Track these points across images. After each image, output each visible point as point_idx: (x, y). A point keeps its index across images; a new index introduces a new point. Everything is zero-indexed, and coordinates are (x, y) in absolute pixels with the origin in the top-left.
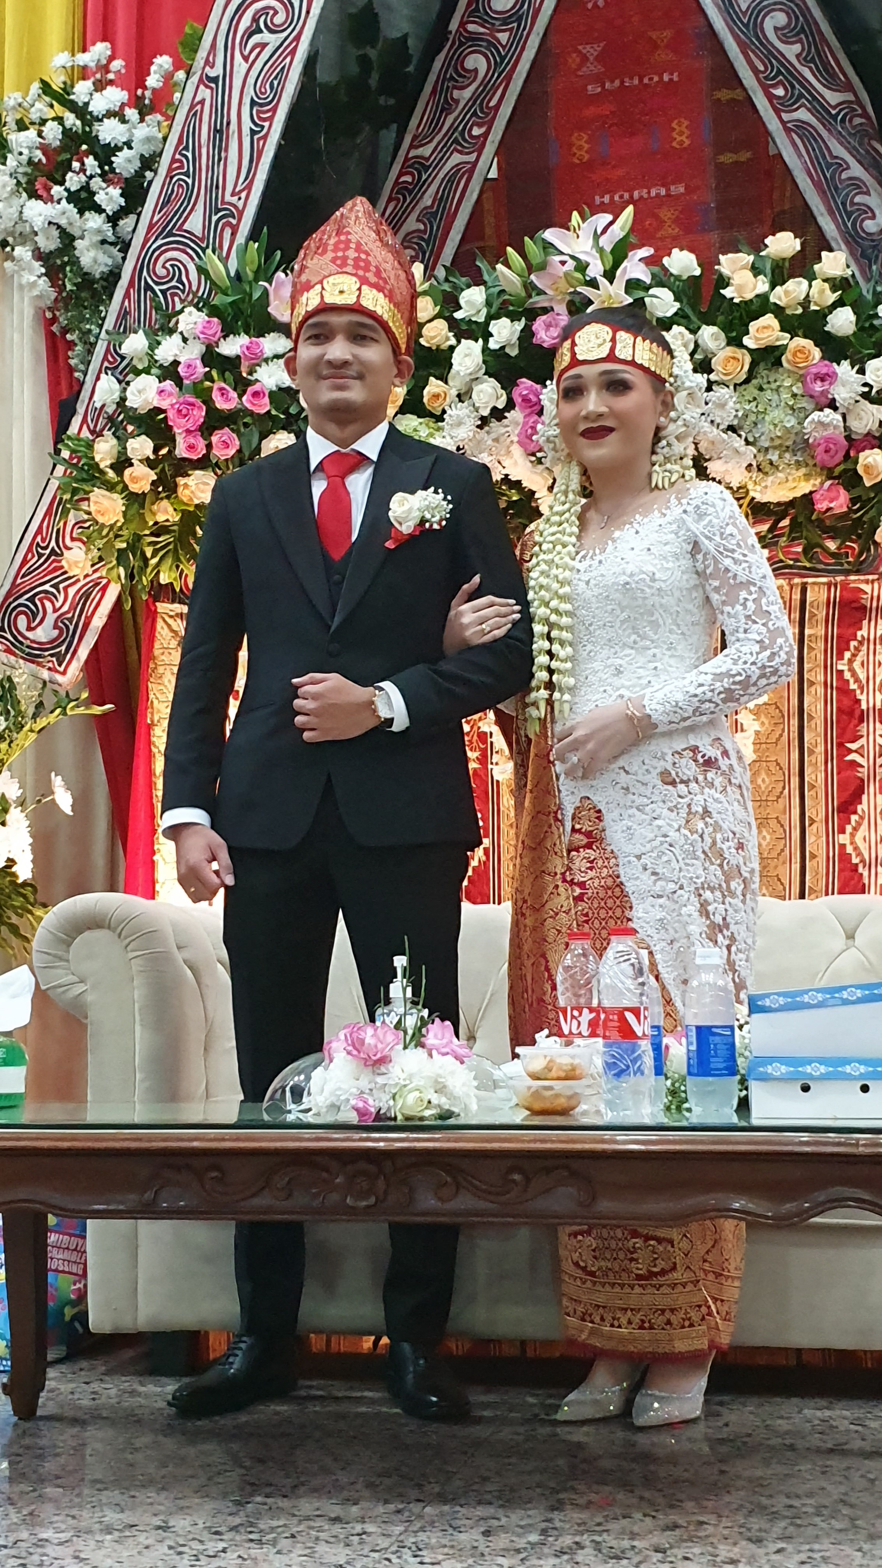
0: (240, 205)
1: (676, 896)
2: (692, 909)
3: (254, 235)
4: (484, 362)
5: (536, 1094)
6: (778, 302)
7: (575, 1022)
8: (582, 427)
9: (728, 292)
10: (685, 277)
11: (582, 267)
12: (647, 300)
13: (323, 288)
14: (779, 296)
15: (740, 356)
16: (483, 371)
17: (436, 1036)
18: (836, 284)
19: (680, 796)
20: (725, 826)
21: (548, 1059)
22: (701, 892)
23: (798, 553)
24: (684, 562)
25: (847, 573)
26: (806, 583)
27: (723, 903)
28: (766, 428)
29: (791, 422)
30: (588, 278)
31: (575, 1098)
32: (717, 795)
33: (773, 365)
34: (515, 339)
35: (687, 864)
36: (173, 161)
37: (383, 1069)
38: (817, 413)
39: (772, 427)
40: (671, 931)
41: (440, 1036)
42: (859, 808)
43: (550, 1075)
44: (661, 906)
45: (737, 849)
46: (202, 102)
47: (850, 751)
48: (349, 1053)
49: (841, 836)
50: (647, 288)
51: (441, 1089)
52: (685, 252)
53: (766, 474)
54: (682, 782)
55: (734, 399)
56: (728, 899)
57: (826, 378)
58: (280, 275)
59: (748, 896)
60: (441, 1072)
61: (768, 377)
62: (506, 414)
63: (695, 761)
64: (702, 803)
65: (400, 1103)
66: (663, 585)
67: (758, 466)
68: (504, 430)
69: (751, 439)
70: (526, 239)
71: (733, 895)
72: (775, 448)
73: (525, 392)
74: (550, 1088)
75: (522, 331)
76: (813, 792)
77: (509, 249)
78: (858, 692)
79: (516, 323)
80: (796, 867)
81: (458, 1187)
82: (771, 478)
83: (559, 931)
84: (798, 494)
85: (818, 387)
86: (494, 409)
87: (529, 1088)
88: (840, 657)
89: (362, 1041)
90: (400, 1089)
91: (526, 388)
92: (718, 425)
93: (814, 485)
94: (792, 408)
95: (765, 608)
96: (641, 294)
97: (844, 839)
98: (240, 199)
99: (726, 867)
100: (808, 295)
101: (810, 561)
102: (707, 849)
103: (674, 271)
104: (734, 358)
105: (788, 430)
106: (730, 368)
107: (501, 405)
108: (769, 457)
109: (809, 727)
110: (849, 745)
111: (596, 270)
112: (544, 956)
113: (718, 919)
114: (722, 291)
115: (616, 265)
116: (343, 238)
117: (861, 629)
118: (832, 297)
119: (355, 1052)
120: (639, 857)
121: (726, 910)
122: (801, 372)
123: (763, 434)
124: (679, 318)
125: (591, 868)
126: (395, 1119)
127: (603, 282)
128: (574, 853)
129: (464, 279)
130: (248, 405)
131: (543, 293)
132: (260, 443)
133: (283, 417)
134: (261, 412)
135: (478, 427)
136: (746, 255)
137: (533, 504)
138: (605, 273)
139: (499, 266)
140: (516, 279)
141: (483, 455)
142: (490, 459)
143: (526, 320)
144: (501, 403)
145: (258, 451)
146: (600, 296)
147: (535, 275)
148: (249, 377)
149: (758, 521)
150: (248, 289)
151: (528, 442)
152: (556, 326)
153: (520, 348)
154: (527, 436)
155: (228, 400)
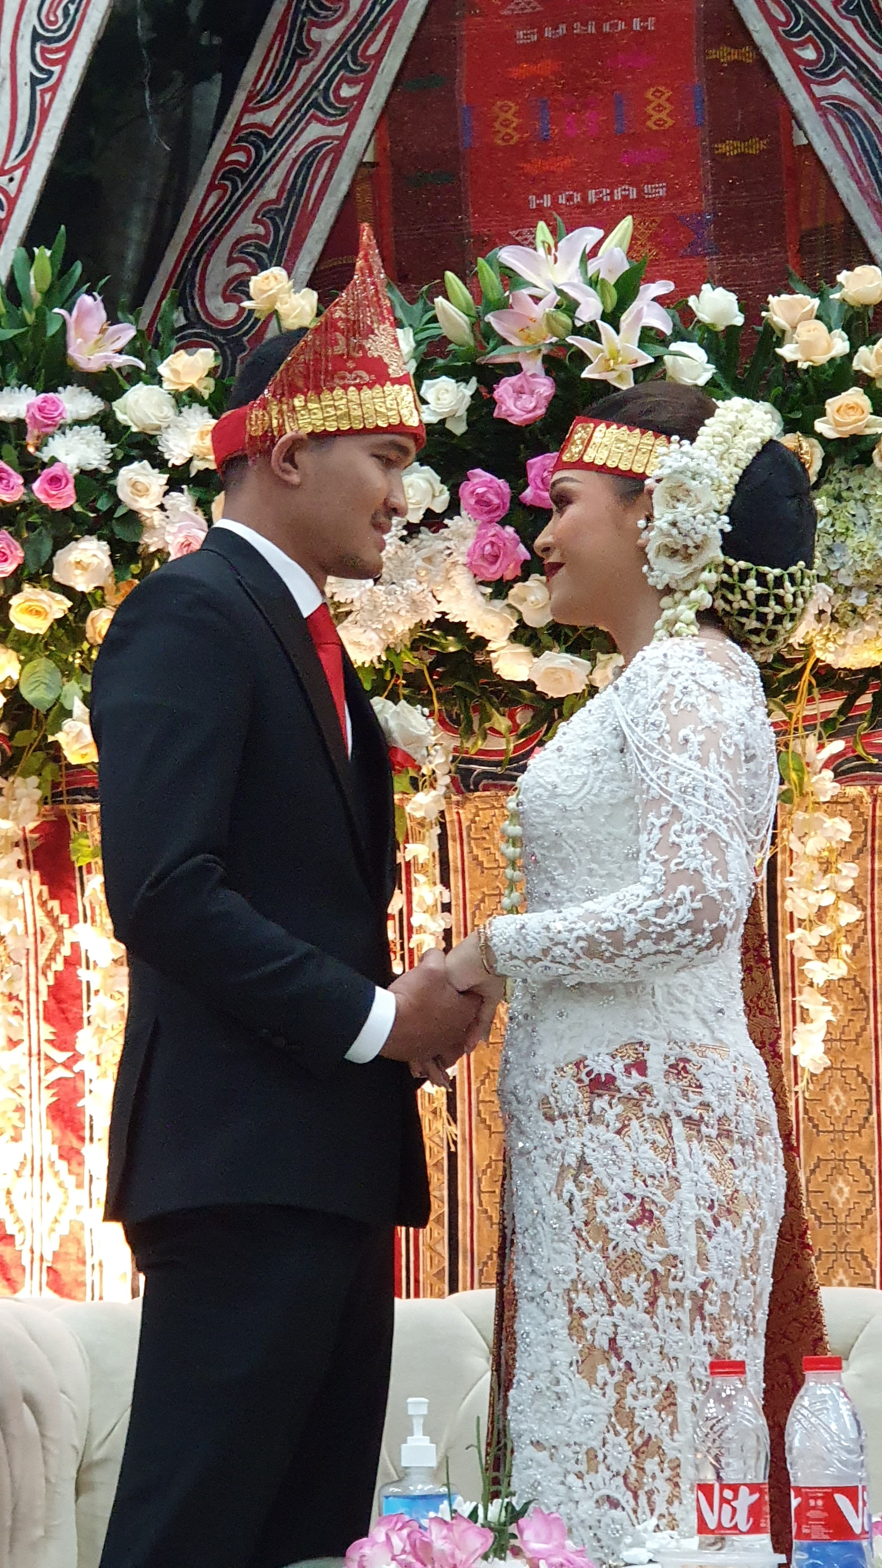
0: (12, 188)
6: (866, 370)
10: (721, 328)
11: (569, 306)
12: (666, 358)
14: (865, 360)
15: (809, 445)
28: (849, 557)
30: (579, 324)
33: (854, 462)
34: (461, 410)
39: (857, 556)
50: (667, 342)
52: (721, 290)
53: (847, 625)
58: (84, 299)
61: (847, 480)
62: (446, 521)
67: (832, 615)
68: (442, 546)
70: (476, 260)
72: (861, 587)
73: (480, 490)
75: (472, 396)
77: (449, 275)
79: (462, 385)
82: (851, 633)
86: (429, 512)
91: (481, 485)
96: (659, 350)
98: (12, 180)
103: (705, 318)
107: (439, 507)
108: (852, 600)
111: (591, 310)
114: (778, 350)
115: (622, 304)
127: (605, 328)
130: (42, 497)
131: (505, 342)
132: (54, 554)
133: (92, 515)
134: (59, 507)
135: (402, 539)
136: (808, 297)
137: (480, 658)
138: (604, 317)
139: (440, 300)
140: (463, 320)
141: (409, 582)
142: (420, 588)
143: (478, 381)
144: (440, 505)
145: (49, 567)
146: (602, 351)
147: (494, 316)
148: (38, 454)
149: (824, 696)
150: (30, 318)
151: (485, 564)
152: (532, 393)
153: (468, 424)
154: (483, 557)
155: (9, 487)
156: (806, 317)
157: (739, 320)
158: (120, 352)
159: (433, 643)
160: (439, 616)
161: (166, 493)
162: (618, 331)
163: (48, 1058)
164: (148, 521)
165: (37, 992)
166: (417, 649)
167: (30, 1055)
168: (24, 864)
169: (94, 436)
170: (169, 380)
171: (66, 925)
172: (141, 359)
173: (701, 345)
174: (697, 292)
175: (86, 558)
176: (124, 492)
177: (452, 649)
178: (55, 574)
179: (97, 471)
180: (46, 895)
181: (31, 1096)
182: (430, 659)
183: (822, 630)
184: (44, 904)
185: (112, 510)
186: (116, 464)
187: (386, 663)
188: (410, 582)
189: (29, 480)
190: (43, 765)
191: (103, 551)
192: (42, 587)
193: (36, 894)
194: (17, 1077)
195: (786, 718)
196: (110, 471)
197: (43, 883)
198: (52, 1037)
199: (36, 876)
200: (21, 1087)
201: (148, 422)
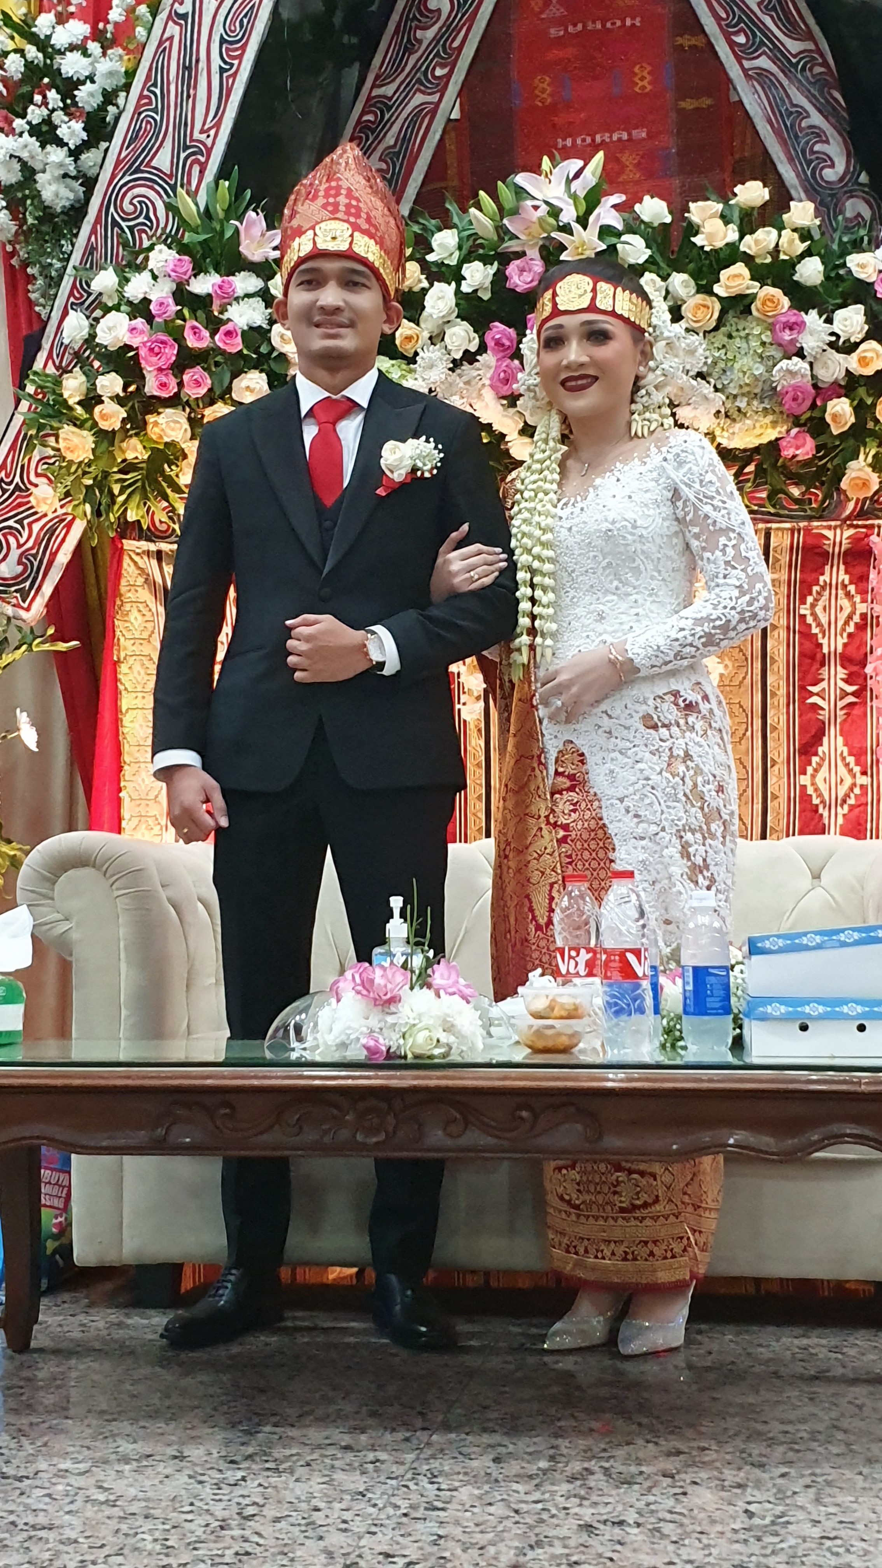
0: (209, 142)
1: (658, 837)
2: (674, 851)
3: (223, 173)
4: (457, 305)
5: (539, 1033)
6: (748, 251)
7: (572, 962)
8: (563, 376)
9: (698, 240)
10: (656, 224)
11: (555, 212)
12: (619, 246)
13: (315, 234)
14: (749, 244)
15: (710, 304)
16: (455, 314)
17: (442, 977)
18: (805, 234)
19: (661, 740)
20: (706, 770)
21: (550, 998)
22: (683, 834)
23: (761, 499)
24: (665, 509)
25: (810, 518)
26: (770, 529)
27: (704, 845)
28: (736, 375)
29: (759, 370)
30: (561, 224)
31: (576, 1037)
32: (698, 739)
33: (742, 313)
34: (487, 283)
35: (668, 807)
36: (141, 97)
37: (393, 1009)
38: (785, 361)
39: (741, 375)
40: (654, 873)
41: (446, 976)
42: (820, 750)
43: (553, 1015)
44: (643, 848)
45: (717, 792)
46: (171, 38)
47: (812, 694)
48: (358, 992)
49: (802, 777)
50: (619, 235)
51: (449, 1028)
52: (656, 199)
53: (734, 420)
54: (664, 726)
55: (704, 346)
56: (709, 841)
57: (796, 326)
58: (251, 214)
59: (728, 838)
60: (448, 1011)
61: (737, 324)
62: (478, 357)
63: (677, 705)
64: (684, 746)
65: (410, 1041)
66: (645, 533)
67: (726, 413)
68: (475, 373)
69: (719, 386)
70: (500, 183)
71: (713, 836)
72: (743, 395)
73: (497, 336)
74: (552, 1027)
75: (494, 275)
76: (775, 734)
77: (482, 193)
78: (820, 636)
79: (489, 266)
80: (758, 807)
81: (467, 1123)
82: (738, 426)
83: (543, 873)
84: (765, 440)
85: (787, 336)
86: (466, 352)
87: (531, 1027)
88: (803, 602)
89: (372, 981)
90: (410, 1028)
91: (498, 333)
92: (688, 371)
93: (780, 432)
94: (761, 357)
95: (744, 554)
96: (614, 240)
97: (805, 780)
98: (208, 136)
99: (706, 810)
100: (777, 245)
101: (774, 506)
102: (688, 792)
103: (646, 218)
104: (704, 306)
105: (756, 378)
106: (700, 315)
107: (473, 348)
108: (737, 404)
109: (772, 670)
110: (810, 688)
111: (569, 215)
112: (528, 897)
113: (699, 861)
114: (693, 239)
115: (589, 212)
116: (333, 184)
117: (823, 574)
118: (801, 247)
119: (365, 992)
120: (621, 800)
121: (706, 852)
122: (770, 320)
123: (732, 381)
124: (650, 264)
125: (574, 811)
126: (405, 1057)
127: (576, 227)
128: (557, 796)
129: (433, 222)
130: (221, 345)
131: (516, 237)
132: (231, 382)
133: (256, 357)
134: (233, 350)
135: (450, 369)
136: (716, 203)
137: (502, 446)
138: (577, 220)
139: (473, 210)
140: (489, 223)
143: (498, 264)
145: (229, 390)
146: (575, 242)
147: (509, 220)
148: (219, 316)
150: (217, 227)
151: (502, 385)
152: (531, 271)
153: (492, 293)
154: (500, 380)
155: (200, 339)
156: (713, 216)
157: (668, 219)
169: (258, 304)
173: (642, 237)
174: (640, 201)
175: (252, 384)
176: (276, 341)
178: (233, 394)
179: (258, 327)
185: (269, 354)
189: (213, 333)
191: (263, 379)
196: (268, 327)
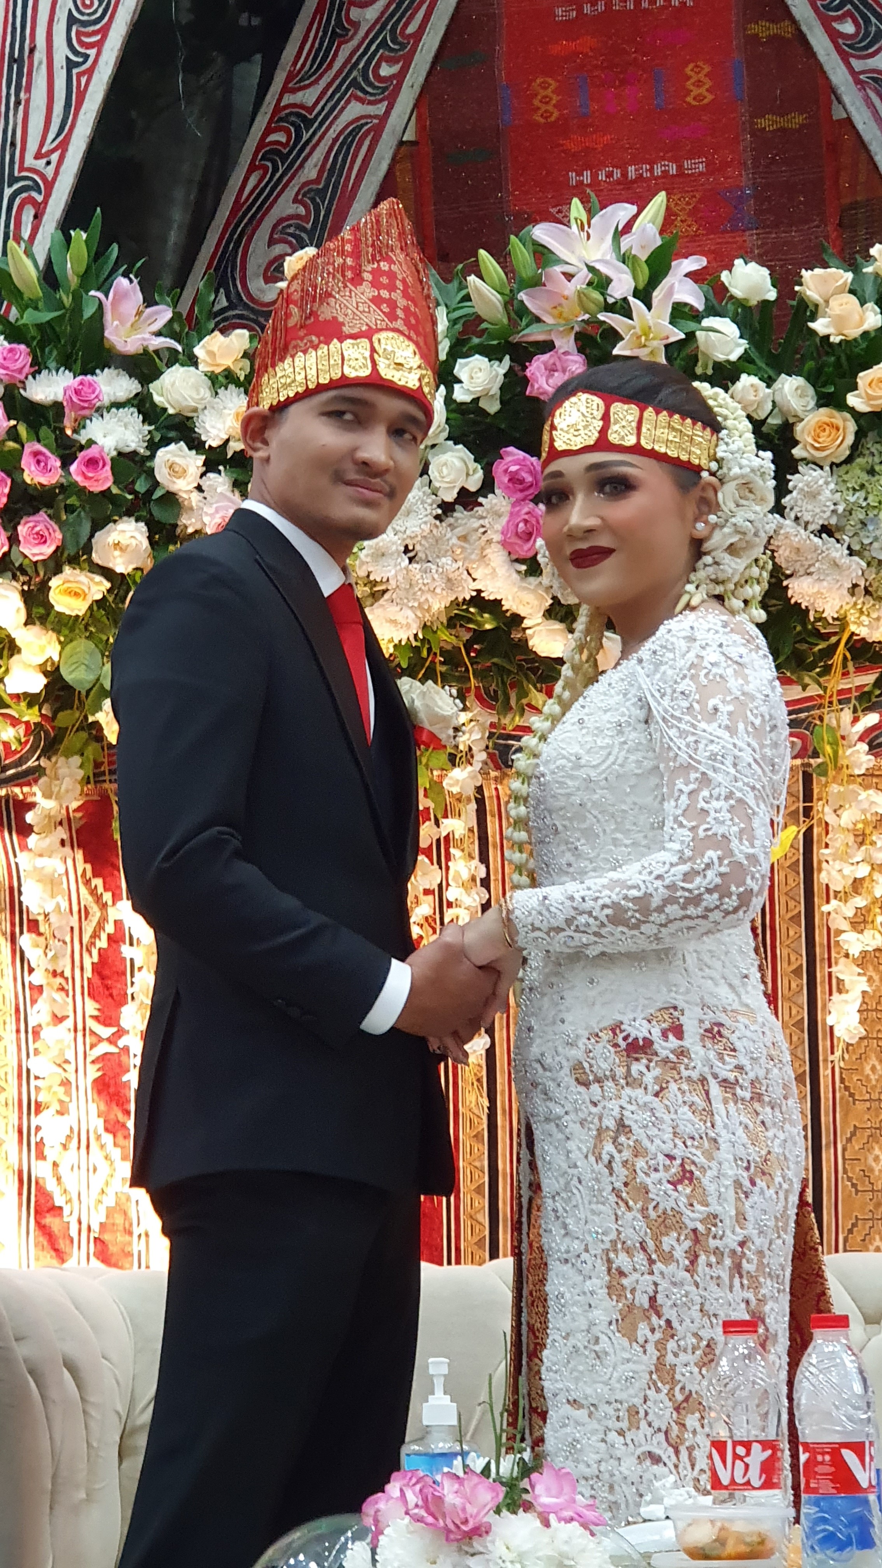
0: (49, 172)
4: (447, 421)
9: (820, 326)
10: (753, 302)
11: (601, 283)
12: (698, 333)
13: (373, 349)
15: (839, 423)
16: (445, 434)
30: (611, 300)
34: (495, 390)
52: (753, 265)
55: (832, 486)
58: (120, 281)
67: (866, 588)
68: (476, 524)
70: (512, 237)
73: (513, 468)
75: (505, 375)
77: (482, 252)
79: (497, 363)
86: (463, 491)
91: (516, 462)
92: (807, 524)
96: (691, 326)
98: (48, 162)
103: (737, 292)
104: (831, 425)
106: (824, 439)
107: (473, 485)
111: (623, 287)
114: (811, 325)
116: (384, 266)
130: (79, 479)
131: (538, 320)
132: (92, 536)
133: (130, 497)
134: (97, 488)
135: (437, 517)
136: (841, 271)
137: (516, 635)
138: (636, 294)
139: (472, 279)
140: (496, 299)
141: (444, 560)
142: (455, 566)
143: (511, 359)
144: (474, 483)
145: (88, 549)
146: (634, 328)
147: (526, 294)
148: (75, 436)
149: (859, 670)
150: (67, 301)
151: (519, 542)
152: (564, 371)
153: (502, 402)
154: (517, 534)
155: (46, 470)
156: (839, 291)
157: (772, 295)
158: (159, 334)
159: (470, 620)
160: (474, 594)
161: (203, 475)
162: (649, 307)
163: (92, 1033)
164: (186, 503)
165: (82, 969)
166: (455, 627)
167: (76, 1030)
168: (68, 843)
169: (132, 417)
170: (204, 361)
171: (110, 903)
172: (179, 342)
173: (733, 321)
174: (730, 267)
175: (124, 540)
176: (161, 474)
177: (488, 627)
178: (94, 555)
179: (135, 453)
180: (89, 874)
181: (76, 1071)
182: (467, 636)
183: (855, 604)
184: (87, 882)
185: (150, 492)
186: (153, 446)
187: (423, 640)
188: (446, 561)
189: (66, 462)
190: (86, 744)
191: (141, 533)
192: (82, 569)
193: (79, 873)
194: (62, 1052)
195: (821, 692)
196: (148, 453)
197: (86, 862)
198: (96, 1013)
199: (79, 855)
200: (67, 1062)
201: (184, 404)
